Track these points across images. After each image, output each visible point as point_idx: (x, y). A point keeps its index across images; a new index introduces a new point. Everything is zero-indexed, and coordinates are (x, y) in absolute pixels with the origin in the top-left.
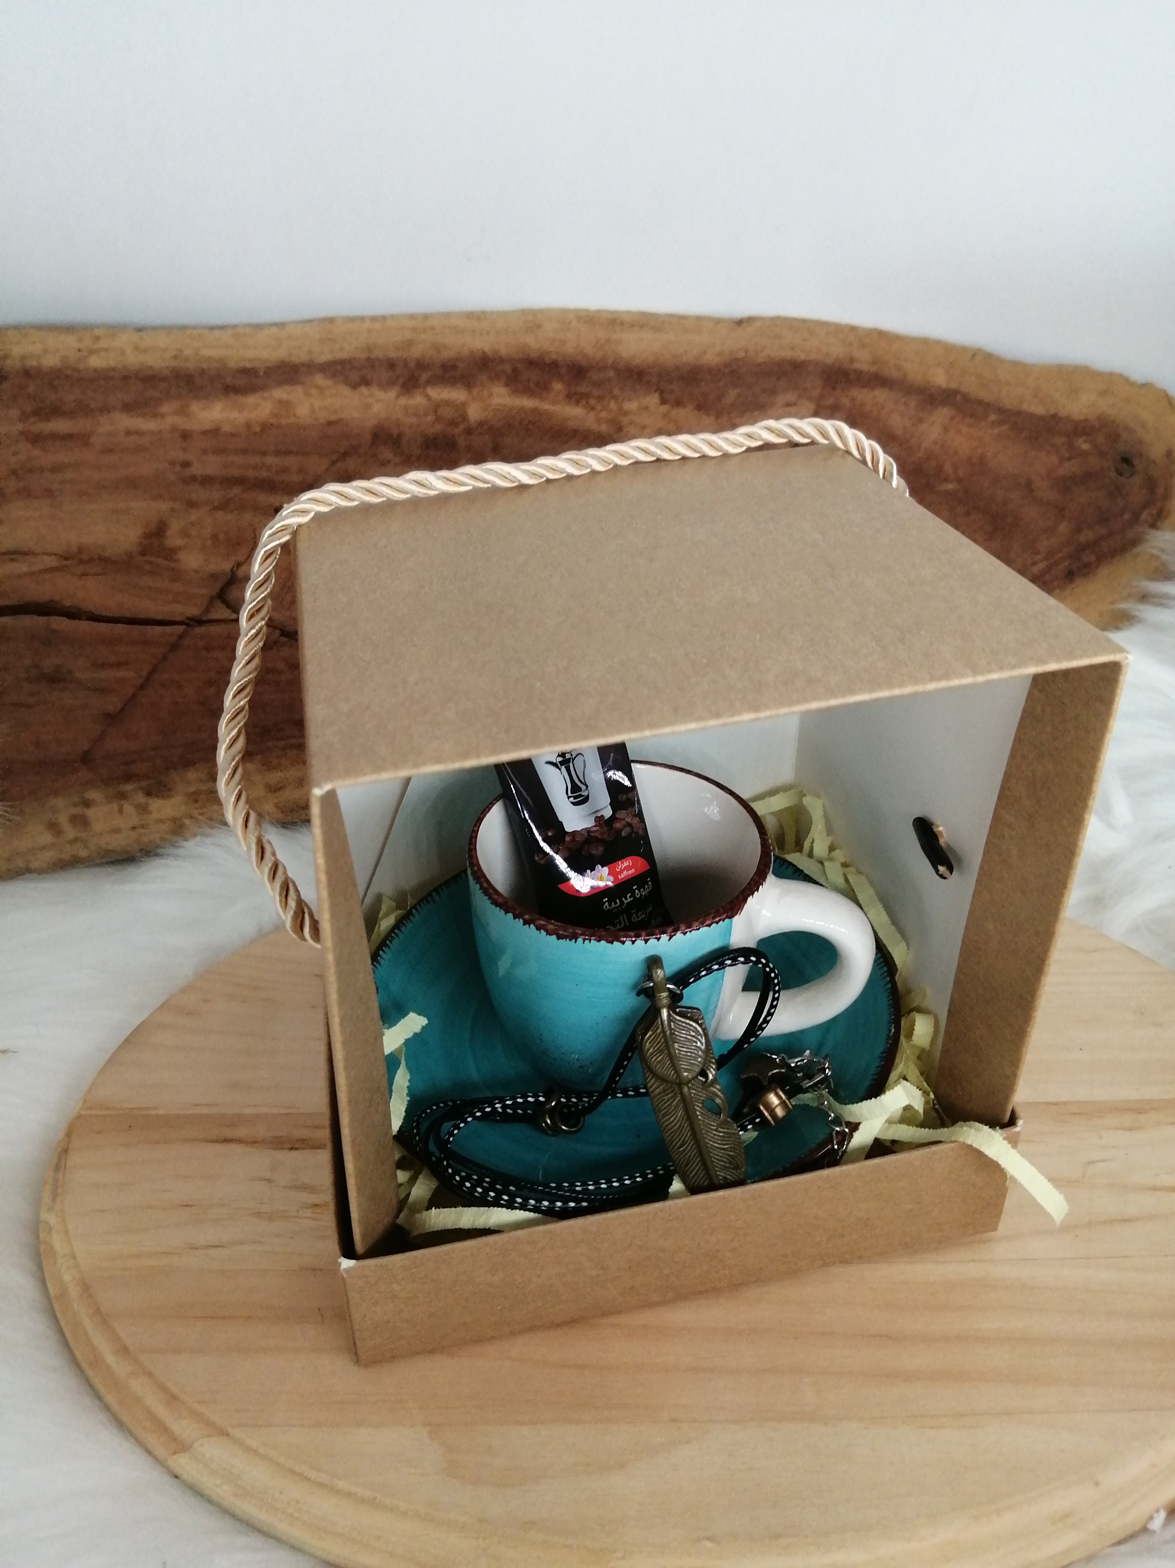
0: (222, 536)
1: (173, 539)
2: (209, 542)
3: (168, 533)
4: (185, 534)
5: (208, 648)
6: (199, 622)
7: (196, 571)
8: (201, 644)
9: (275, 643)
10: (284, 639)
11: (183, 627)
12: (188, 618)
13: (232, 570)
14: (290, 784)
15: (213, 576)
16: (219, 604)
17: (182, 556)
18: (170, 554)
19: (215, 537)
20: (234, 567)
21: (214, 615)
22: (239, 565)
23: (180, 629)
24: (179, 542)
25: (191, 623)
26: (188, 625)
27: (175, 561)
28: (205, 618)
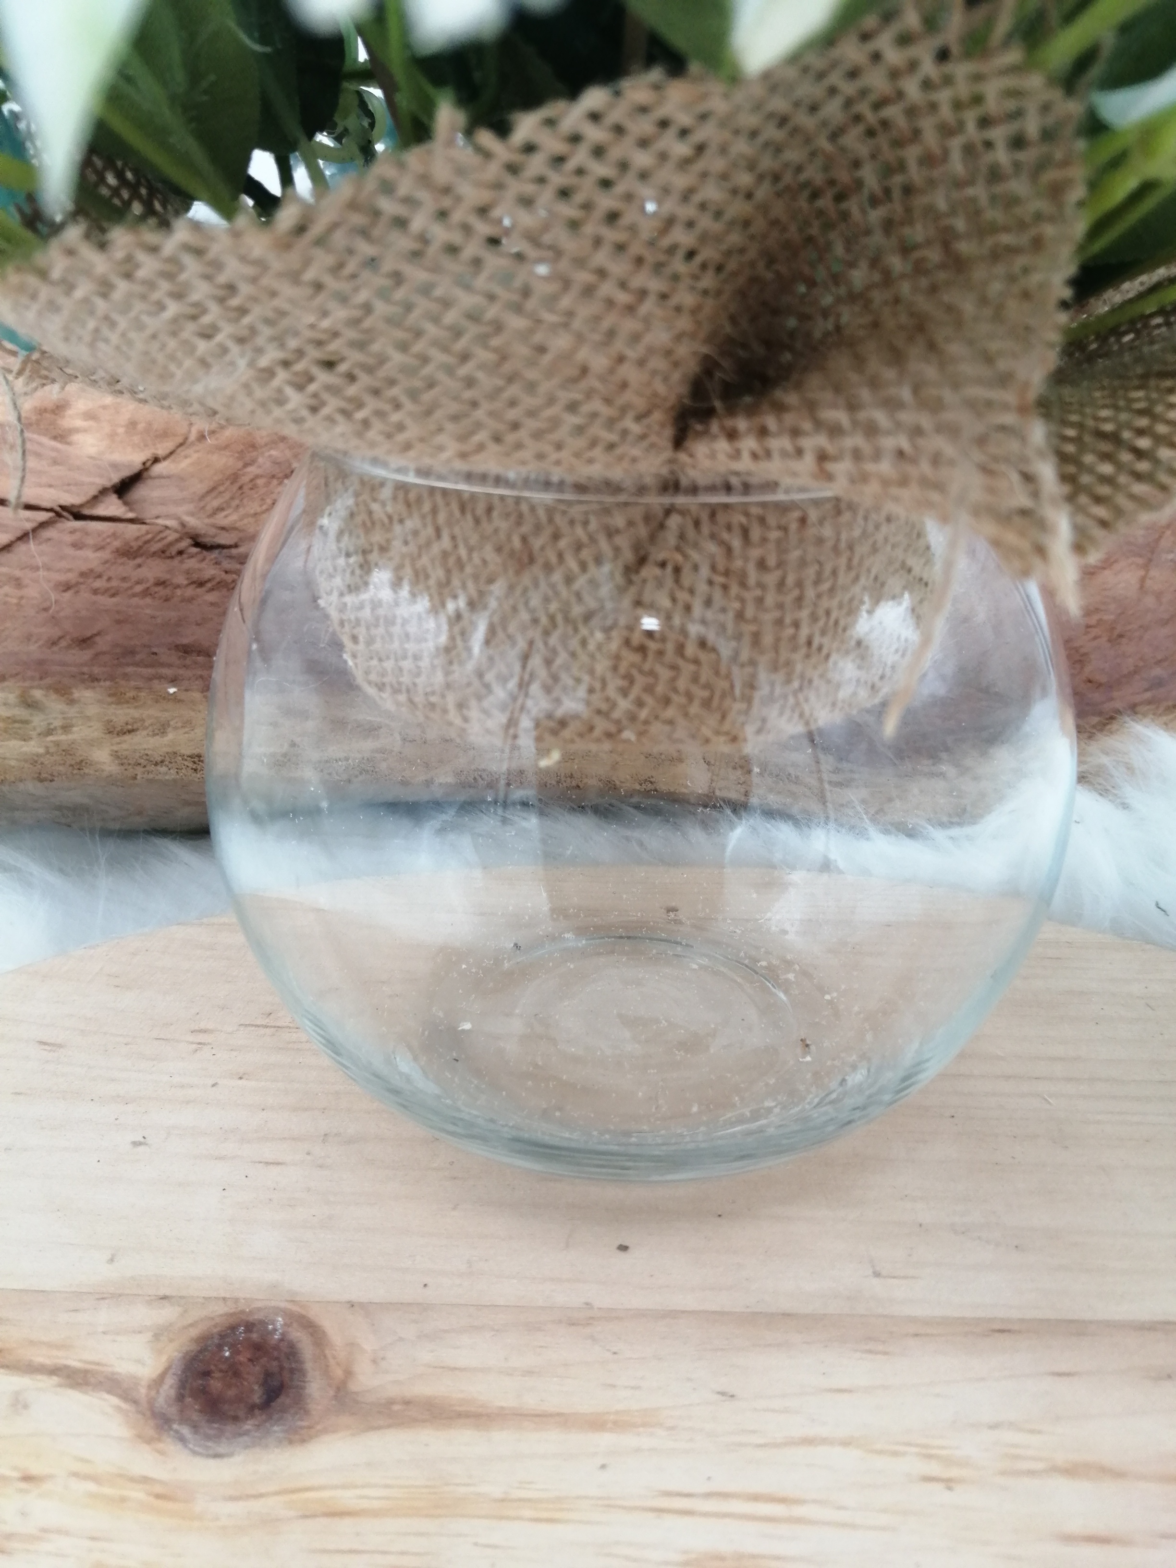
0: (141, 427)
1: (71, 420)
2: (121, 430)
3: (69, 412)
4: (90, 416)
5: (76, 546)
6: (78, 516)
7: (91, 458)
8: (68, 538)
9: (180, 553)
10: (195, 550)
11: (51, 514)
12: (61, 507)
13: (144, 464)
14: (146, 728)
15: (115, 466)
16: (113, 498)
17: (76, 438)
18: (62, 437)
19: (132, 425)
20: (148, 460)
21: (101, 510)
22: (156, 460)
23: (43, 516)
24: (79, 423)
25: (65, 514)
26: (58, 515)
27: (69, 444)
28: (86, 512)
